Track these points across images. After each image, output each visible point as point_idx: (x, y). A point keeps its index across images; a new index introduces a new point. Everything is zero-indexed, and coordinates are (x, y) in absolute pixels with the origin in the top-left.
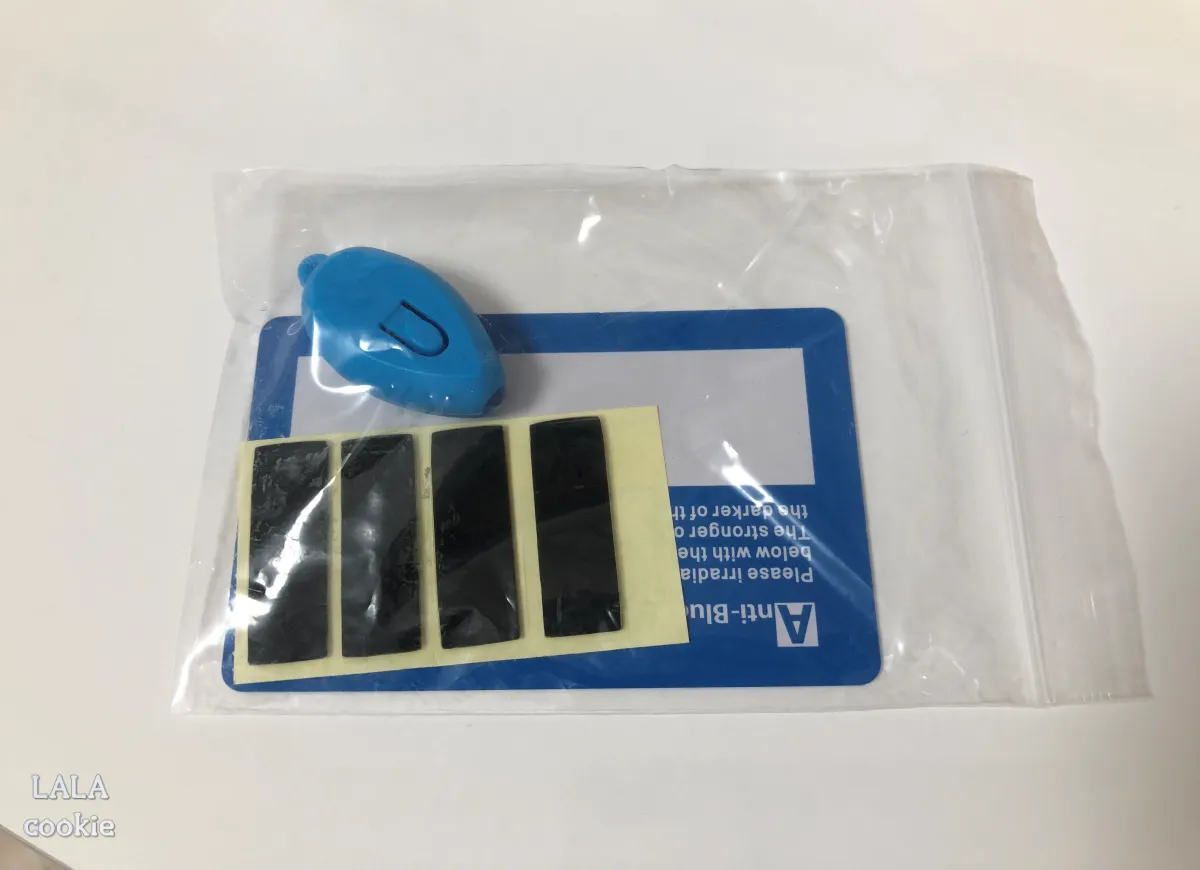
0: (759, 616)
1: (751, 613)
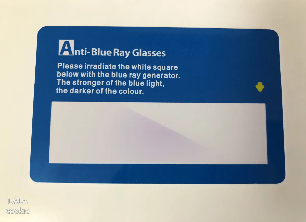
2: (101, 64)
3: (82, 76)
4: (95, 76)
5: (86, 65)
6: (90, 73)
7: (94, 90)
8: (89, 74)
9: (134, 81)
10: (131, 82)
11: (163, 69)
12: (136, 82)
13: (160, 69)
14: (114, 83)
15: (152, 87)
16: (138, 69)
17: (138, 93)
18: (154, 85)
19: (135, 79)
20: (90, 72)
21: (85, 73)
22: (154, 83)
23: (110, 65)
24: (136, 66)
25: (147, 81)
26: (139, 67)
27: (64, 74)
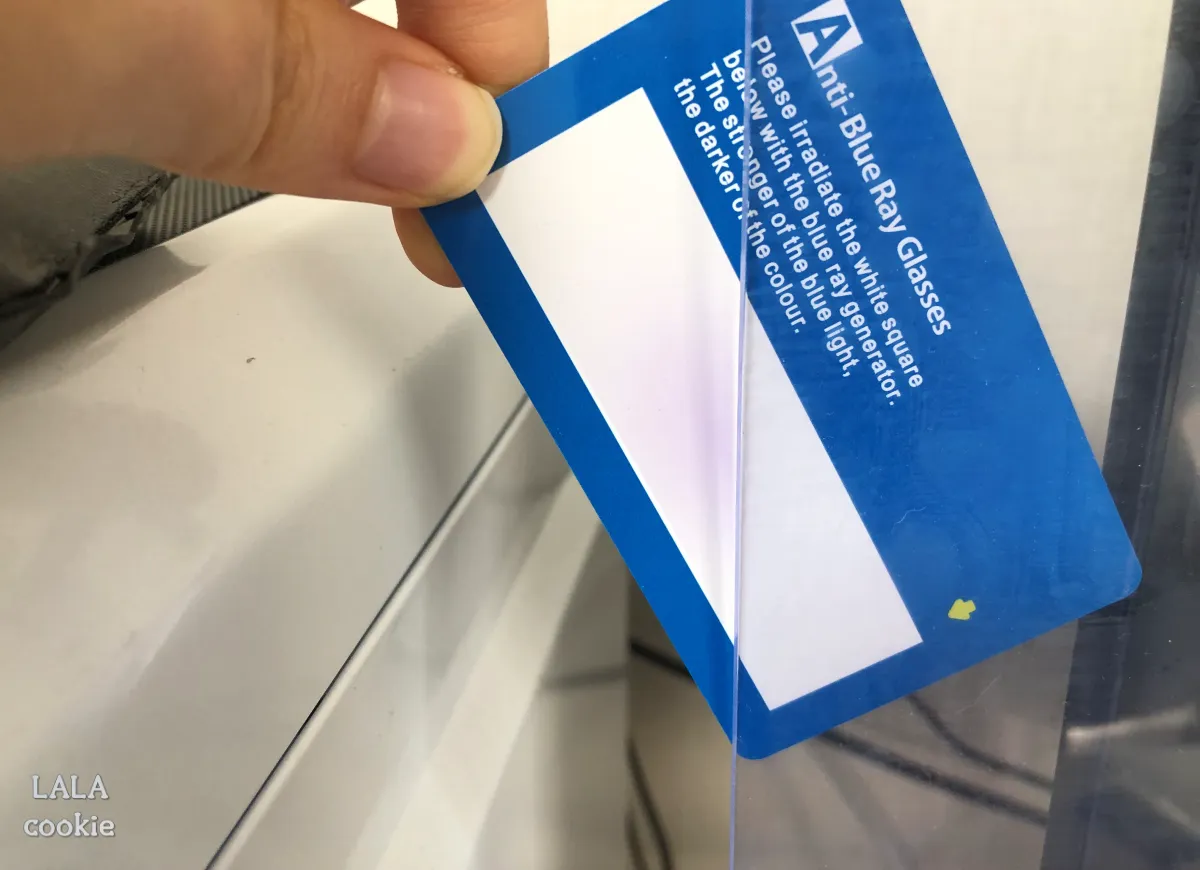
0: (837, 81)
1: (837, 93)
2: (827, 167)
3: (762, 133)
4: (780, 170)
5: (800, 125)
6: (783, 150)
7: (738, 189)
8: (777, 149)
9: (822, 288)
10: (814, 282)
11: (895, 348)
12: (821, 296)
13: (891, 341)
14: (788, 236)
15: (828, 344)
16: (863, 281)
17: (790, 317)
18: (836, 348)
19: (829, 288)
20: (786, 149)
21: (776, 138)
22: (844, 344)
23: (836, 196)
24: (870, 271)
25: (839, 323)
26: (870, 281)
27: (739, 75)
